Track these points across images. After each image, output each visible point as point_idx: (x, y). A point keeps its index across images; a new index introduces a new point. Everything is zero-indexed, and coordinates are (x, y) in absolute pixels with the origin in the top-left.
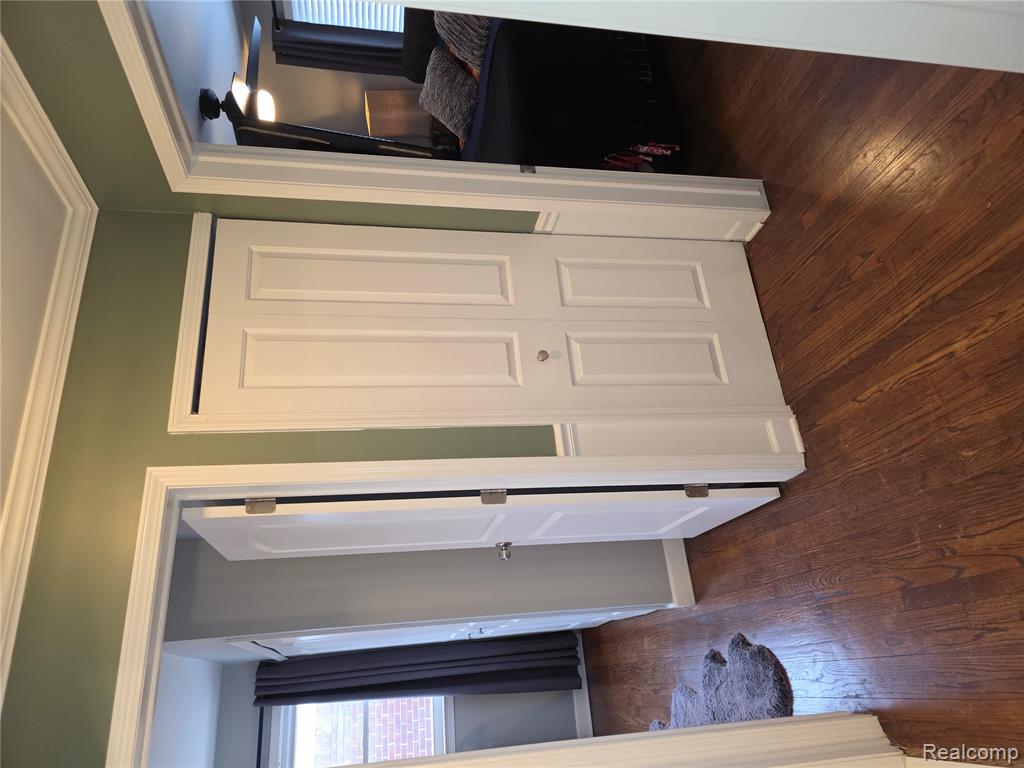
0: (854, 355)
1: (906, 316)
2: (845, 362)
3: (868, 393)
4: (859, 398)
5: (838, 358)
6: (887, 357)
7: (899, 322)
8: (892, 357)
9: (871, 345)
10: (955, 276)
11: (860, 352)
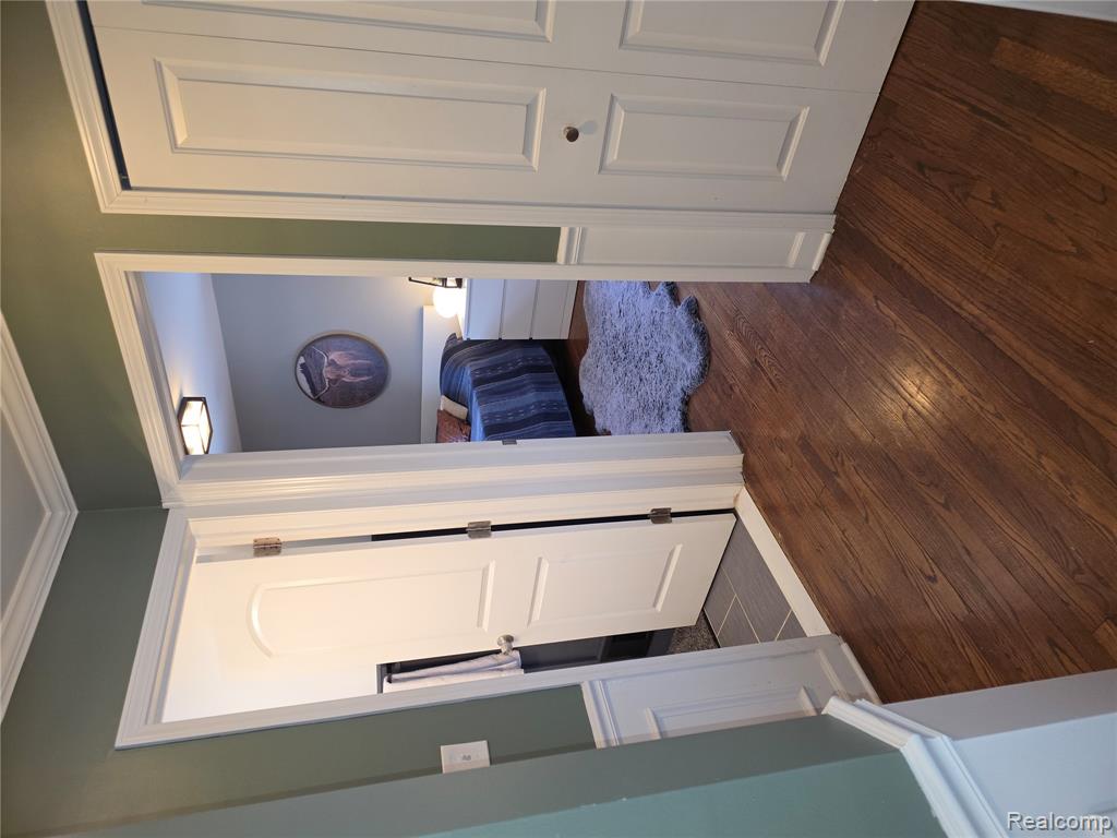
0: (907, 267)
1: (962, 308)
2: (898, 261)
3: (887, 311)
4: (879, 302)
5: (896, 247)
6: (921, 312)
7: (952, 302)
8: (923, 317)
9: (922, 281)
10: (1015, 344)
11: (913, 272)
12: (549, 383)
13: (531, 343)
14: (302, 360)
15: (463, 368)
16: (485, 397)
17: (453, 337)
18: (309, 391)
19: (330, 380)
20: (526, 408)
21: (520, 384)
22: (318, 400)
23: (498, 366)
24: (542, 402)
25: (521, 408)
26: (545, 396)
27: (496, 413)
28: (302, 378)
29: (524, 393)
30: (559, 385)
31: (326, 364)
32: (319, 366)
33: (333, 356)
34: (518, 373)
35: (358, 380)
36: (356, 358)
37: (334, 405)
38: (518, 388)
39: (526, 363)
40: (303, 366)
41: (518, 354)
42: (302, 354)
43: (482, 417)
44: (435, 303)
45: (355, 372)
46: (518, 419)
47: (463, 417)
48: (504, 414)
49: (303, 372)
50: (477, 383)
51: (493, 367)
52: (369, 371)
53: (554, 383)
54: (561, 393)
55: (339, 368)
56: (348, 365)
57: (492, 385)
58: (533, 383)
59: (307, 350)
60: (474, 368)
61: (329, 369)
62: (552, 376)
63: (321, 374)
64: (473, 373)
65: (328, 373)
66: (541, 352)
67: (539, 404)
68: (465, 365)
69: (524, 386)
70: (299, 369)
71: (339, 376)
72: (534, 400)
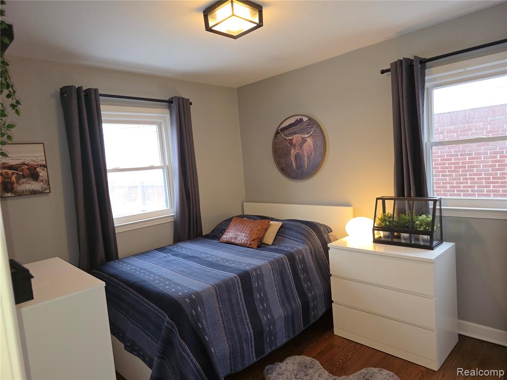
12: (293, 326)
13: (329, 301)
14: (305, 119)
15: (304, 242)
16: (278, 266)
17: (329, 230)
18: (283, 126)
19: (291, 140)
20: (267, 310)
21: (291, 299)
22: (277, 133)
23: (307, 273)
24: (274, 325)
25: (268, 305)
26: (280, 326)
27: (263, 281)
28: (292, 120)
29: (283, 305)
30: (292, 336)
31: (303, 136)
32: (302, 132)
33: (310, 141)
34: (302, 294)
35: (293, 159)
36: (309, 157)
37: (274, 144)
38: (287, 297)
39: (310, 300)
40: (301, 120)
41: (319, 290)
42: (310, 119)
43: (259, 268)
44: (357, 218)
45: (297, 157)
46: (257, 303)
47: (266, 241)
48: (261, 289)
49: (297, 120)
50: (291, 257)
51: (305, 270)
52: (300, 166)
53: (294, 331)
54: (285, 340)
55: (301, 146)
56: (303, 151)
57: (289, 271)
58: (293, 313)
59: (312, 122)
60: (304, 252)
61: (300, 138)
62: (300, 327)
63: (296, 133)
64: (299, 252)
65: (296, 138)
66: (321, 311)
67: (272, 322)
68: (307, 244)
69: (290, 303)
70: (298, 118)
71: (294, 146)
72: (276, 317)
